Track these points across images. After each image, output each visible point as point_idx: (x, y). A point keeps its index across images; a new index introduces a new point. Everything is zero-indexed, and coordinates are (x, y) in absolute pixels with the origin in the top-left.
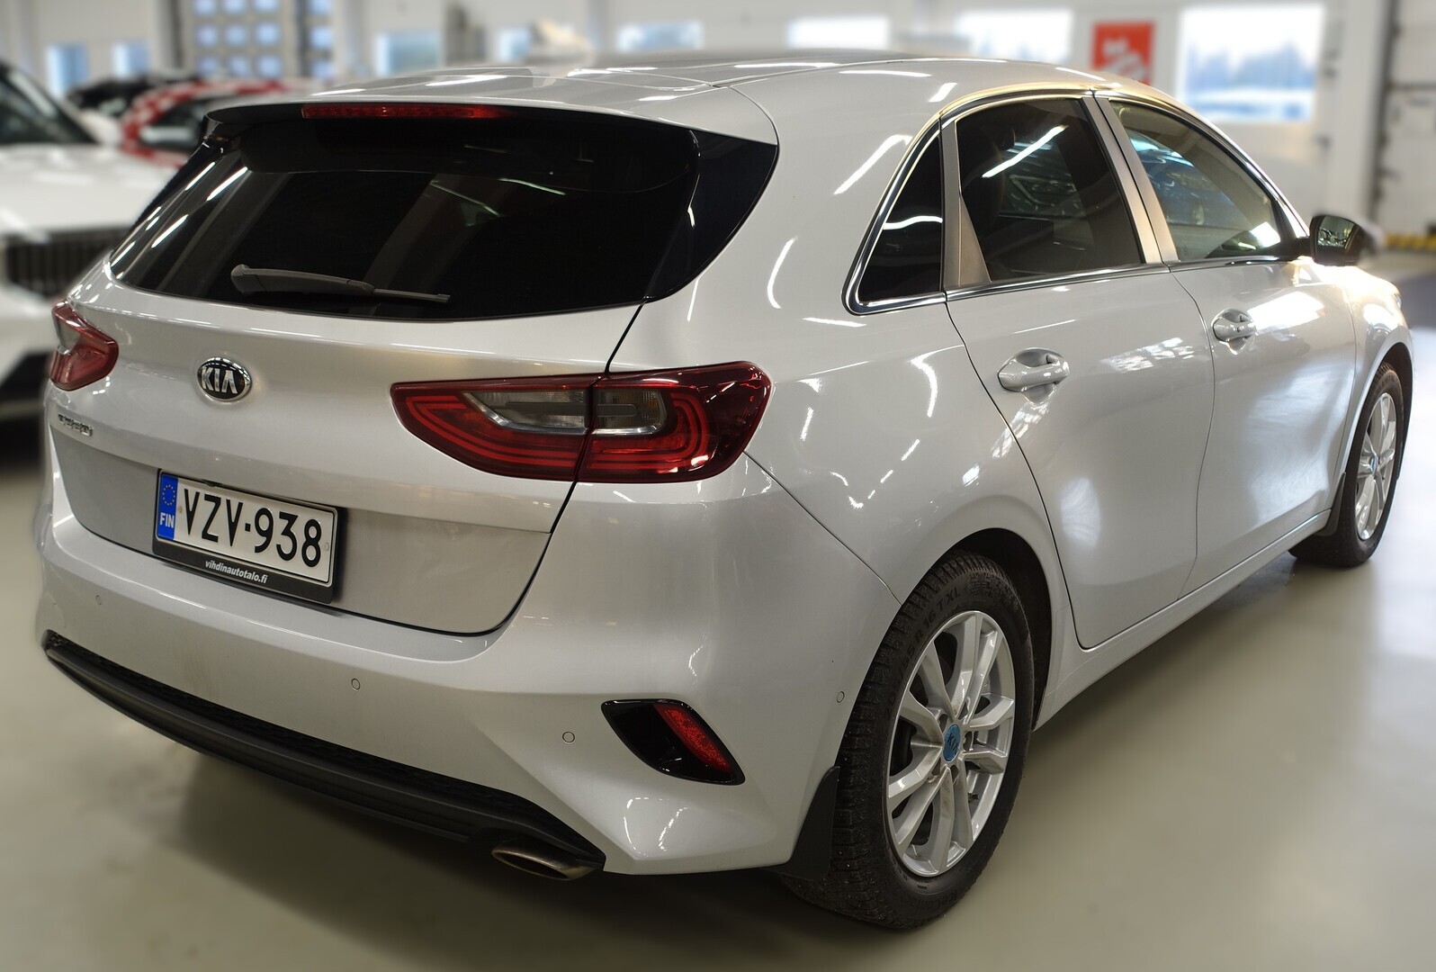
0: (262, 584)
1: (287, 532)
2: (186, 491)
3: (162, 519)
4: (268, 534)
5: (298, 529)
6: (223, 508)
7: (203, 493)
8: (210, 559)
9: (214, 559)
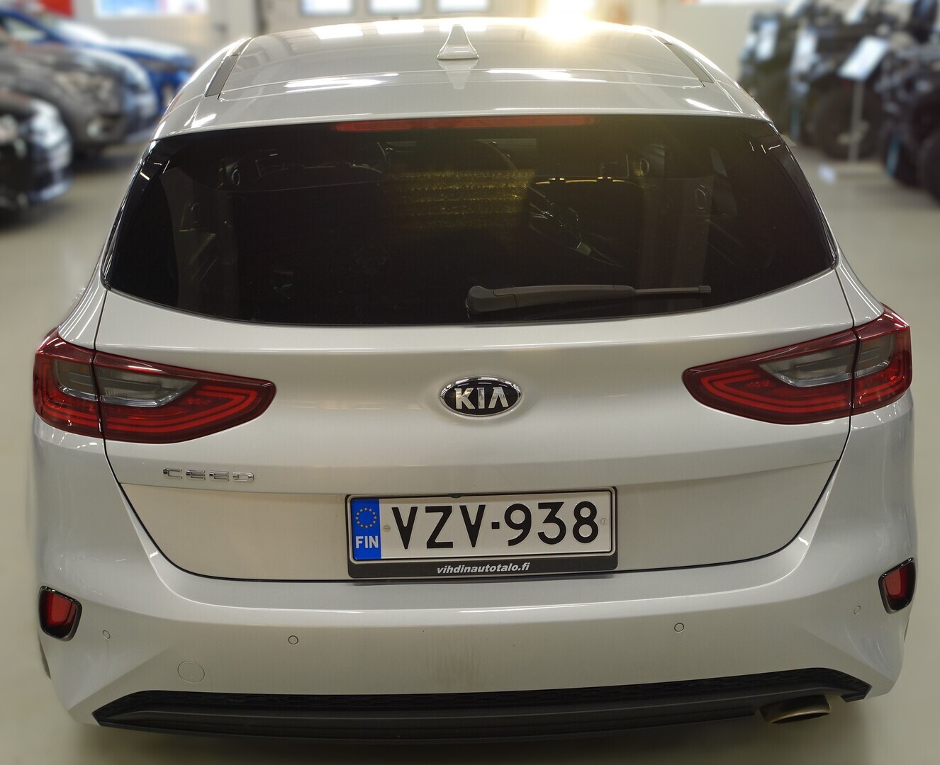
0: (525, 572)
1: (551, 519)
2: (396, 511)
3: (358, 543)
4: (526, 526)
5: (566, 515)
6: (456, 515)
7: (421, 507)
8: (442, 565)
9: (448, 564)
